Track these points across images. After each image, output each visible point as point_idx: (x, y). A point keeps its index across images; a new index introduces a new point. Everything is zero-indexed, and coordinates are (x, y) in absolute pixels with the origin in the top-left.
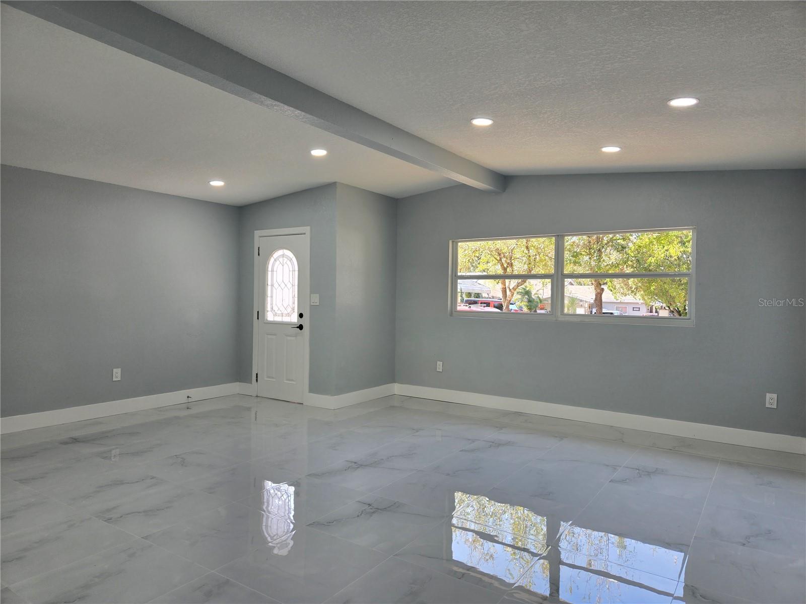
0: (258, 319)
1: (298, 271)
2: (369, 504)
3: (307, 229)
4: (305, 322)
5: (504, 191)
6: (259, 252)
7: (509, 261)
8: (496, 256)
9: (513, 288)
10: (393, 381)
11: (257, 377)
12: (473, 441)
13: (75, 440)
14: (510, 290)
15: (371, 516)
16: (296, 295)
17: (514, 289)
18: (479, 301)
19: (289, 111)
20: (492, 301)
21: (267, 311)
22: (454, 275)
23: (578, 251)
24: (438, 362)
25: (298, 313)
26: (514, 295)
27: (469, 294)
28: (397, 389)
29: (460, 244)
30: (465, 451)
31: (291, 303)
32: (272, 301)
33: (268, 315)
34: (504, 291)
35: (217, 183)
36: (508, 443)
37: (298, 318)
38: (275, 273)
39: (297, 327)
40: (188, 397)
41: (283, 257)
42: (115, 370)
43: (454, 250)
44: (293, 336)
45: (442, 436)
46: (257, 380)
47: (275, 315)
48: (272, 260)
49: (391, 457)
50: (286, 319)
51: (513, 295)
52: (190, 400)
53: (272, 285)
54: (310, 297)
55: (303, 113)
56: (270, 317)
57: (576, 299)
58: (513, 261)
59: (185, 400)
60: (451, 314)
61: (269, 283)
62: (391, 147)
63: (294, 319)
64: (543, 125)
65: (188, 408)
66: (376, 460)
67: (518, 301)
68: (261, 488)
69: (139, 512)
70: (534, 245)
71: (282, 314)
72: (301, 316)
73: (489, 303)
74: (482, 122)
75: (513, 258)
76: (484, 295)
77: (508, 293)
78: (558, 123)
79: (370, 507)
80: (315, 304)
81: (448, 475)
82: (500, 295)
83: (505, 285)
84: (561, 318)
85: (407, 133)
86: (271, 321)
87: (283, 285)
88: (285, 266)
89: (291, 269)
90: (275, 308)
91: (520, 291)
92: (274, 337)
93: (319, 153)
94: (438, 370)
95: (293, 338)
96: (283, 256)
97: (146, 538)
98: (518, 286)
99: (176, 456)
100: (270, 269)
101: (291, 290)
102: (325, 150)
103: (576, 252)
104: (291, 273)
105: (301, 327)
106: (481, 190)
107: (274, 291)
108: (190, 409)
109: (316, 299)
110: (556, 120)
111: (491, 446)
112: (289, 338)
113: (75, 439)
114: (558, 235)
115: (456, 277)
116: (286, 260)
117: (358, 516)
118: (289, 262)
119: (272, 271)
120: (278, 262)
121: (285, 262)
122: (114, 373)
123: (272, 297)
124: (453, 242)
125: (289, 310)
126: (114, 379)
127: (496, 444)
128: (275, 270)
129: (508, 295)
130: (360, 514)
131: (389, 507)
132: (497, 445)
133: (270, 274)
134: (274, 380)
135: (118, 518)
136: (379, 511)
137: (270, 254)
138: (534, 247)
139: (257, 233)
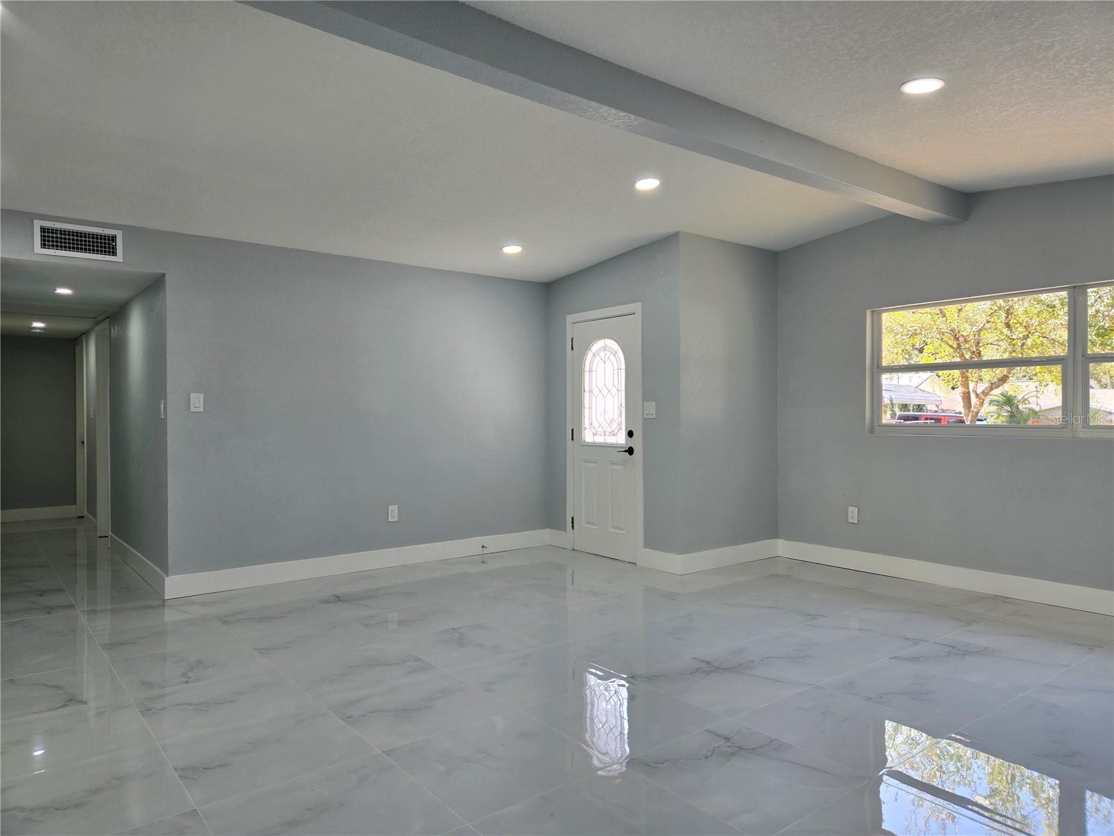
0: (573, 439)
1: (626, 369)
2: (726, 739)
3: (637, 307)
4: (637, 443)
5: (966, 220)
6: (572, 345)
7: (975, 349)
8: (951, 343)
9: (983, 392)
10: (776, 535)
11: (573, 523)
12: (916, 642)
13: (338, 599)
14: (977, 395)
15: (729, 760)
16: (624, 405)
17: (985, 393)
18: (921, 415)
19: (591, 110)
20: (945, 416)
21: (585, 429)
22: (875, 367)
23: (1107, 325)
24: (851, 509)
25: (626, 429)
26: (985, 406)
27: (904, 407)
28: (783, 548)
29: (885, 316)
30: (902, 658)
31: (616, 416)
32: (590, 415)
33: (586, 435)
34: (967, 398)
35: (512, 250)
36: (983, 652)
37: (626, 437)
38: (594, 373)
39: (626, 451)
40: (483, 547)
41: (605, 350)
42: (390, 508)
43: (876, 323)
44: (620, 464)
45: (859, 630)
46: (573, 527)
47: (595, 434)
48: (590, 355)
49: (767, 658)
50: (611, 440)
51: (982, 404)
52: (486, 551)
53: (591, 391)
54: (643, 404)
55: (613, 111)
56: (588, 437)
57: (1100, 410)
58: (981, 349)
59: (479, 551)
60: (872, 431)
61: (587, 388)
62: (759, 155)
63: (621, 439)
64: (1044, 76)
65: (483, 562)
66: (743, 662)
67: (992, 416)
68: (583, 684)
69: (388, 711)
70: (1020, 320)
71: (605, 432)
72: (630, 434)
73: (940, 419)
74: (922, 87)
75: (980, 345)
76: (929, 407)
77: (974, 400)
78: (1076, 67)
79: (729, 744)
80: (649, 417)
81: (869, 699)
82: (959, 407)
83: (968, 388)
84: (1083, 434)
85: (787, 132)
86: (588, 443)
87: (605, 391)
88: (608, 362)
89: (616, 367)
90: (595, 424)
91: (996, 398)
92: (594, 465)
93: (648, 184)
94: (850, 521)
95: (621, 467)
96: (605, 348)
97: (388, 753)
98: (991, 389)
99: (453, 629)
100: (587, 368)
101: (616, 398)
102: (656, 178)
103: (1103, 327)
104: (616, 372)
105: (630, 451)
106: (921, 221)
107: (594, 399)
108: (486, 563)
109: (651, 409)
110: (1073, 61)
111: (949, 654)
112: (614, 467)
113: (338, 597)
114: (1075, 287)
115: (879, 369)
116: (608, 353)
117: (706, 757)
118: (612, 357)
119: (591, 371)
120: (598, 358)
121: (607, 356)
122: (390, 512)
123: (590, 408)
124: (873, 312)
125: (614, 426)
126: (390, 520)
127: (959, 650)
128: (594, 369)
129: (973, 403)
130: (710, 753)
131: (762, 747)
132: (964, 652)
133: (587, 375)
134: (595, 527)
135: (361, 716)
136: (743, 752)
137: (587, 347)
138: (1021, 324)
139: (570, 318)
